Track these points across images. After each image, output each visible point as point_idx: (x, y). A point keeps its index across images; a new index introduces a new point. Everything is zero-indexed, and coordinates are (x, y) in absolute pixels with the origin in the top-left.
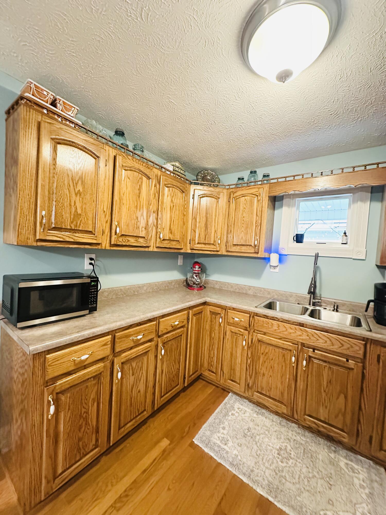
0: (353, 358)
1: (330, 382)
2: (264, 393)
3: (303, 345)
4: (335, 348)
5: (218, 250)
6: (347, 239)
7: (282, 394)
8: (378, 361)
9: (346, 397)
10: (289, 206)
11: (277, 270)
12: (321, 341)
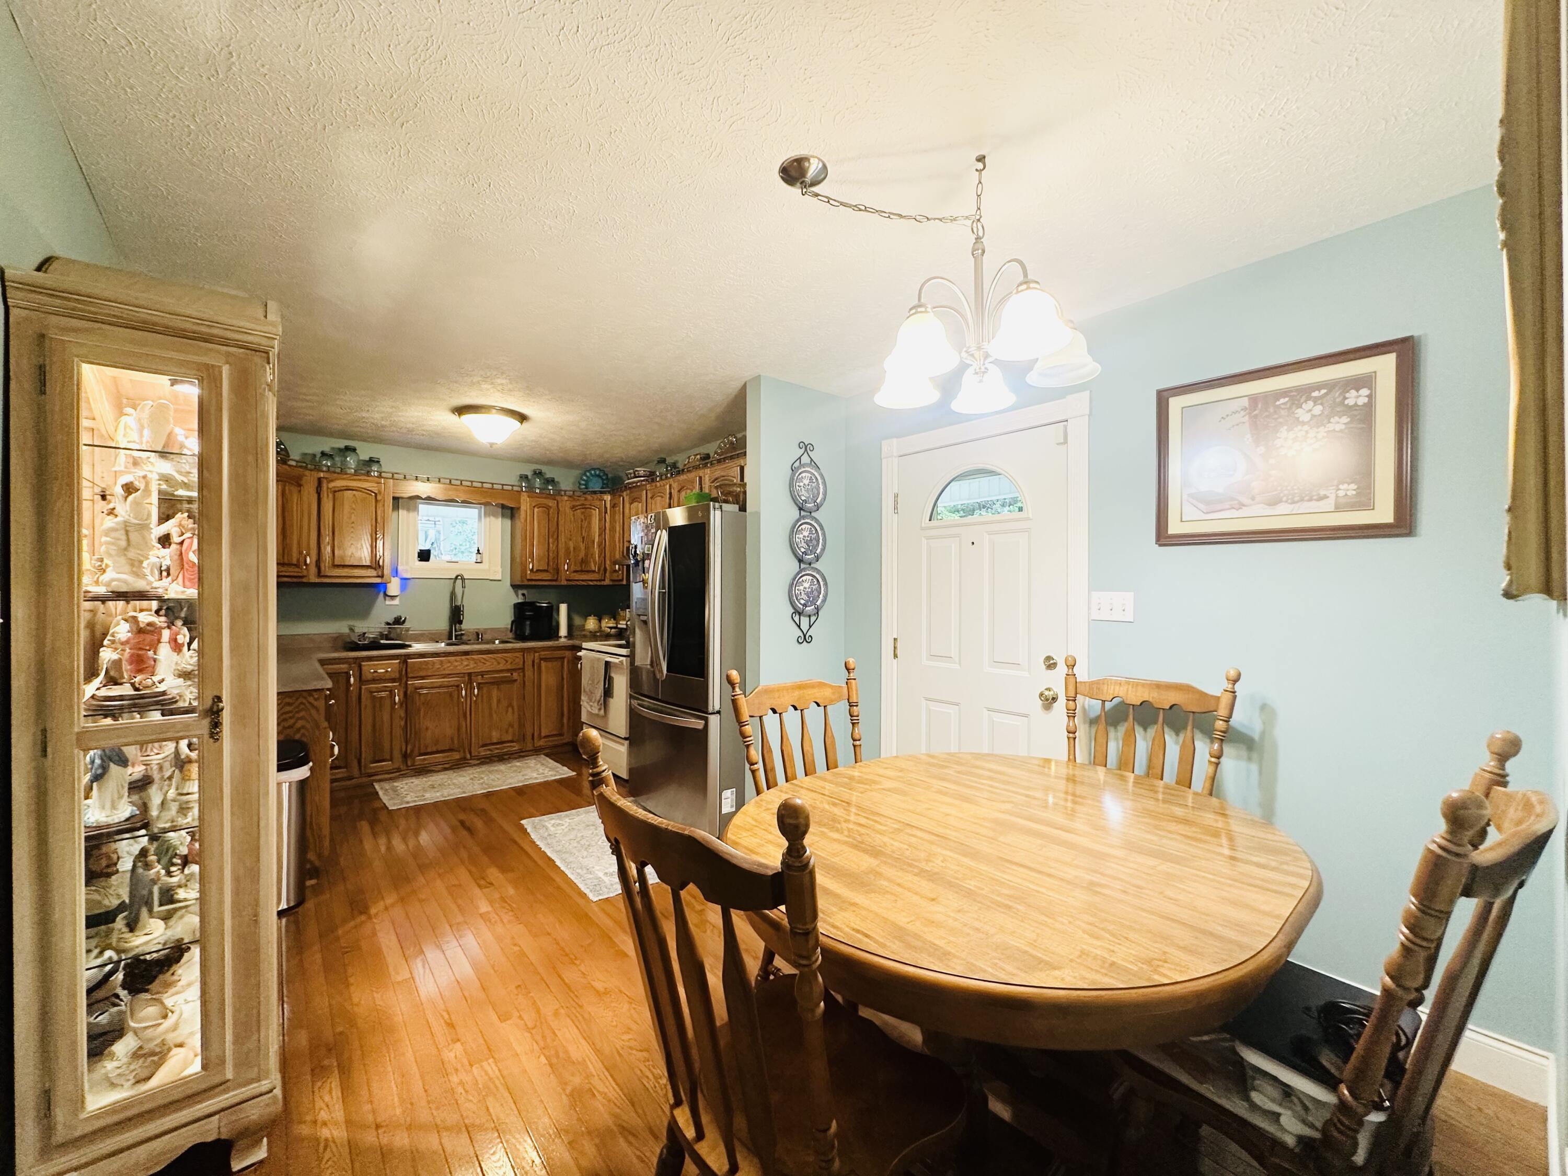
0: (515, 670)
1: (499, 701)
2: (429, 750)
3: (470, 674)
4: (501, 667)
5: (305, 573)
6: (482, 558)
7: (452, 739)
8: (533, 666)
9: (513, 709)
10: (408, 510)
11: (396, 602)
12: (488, 664)
